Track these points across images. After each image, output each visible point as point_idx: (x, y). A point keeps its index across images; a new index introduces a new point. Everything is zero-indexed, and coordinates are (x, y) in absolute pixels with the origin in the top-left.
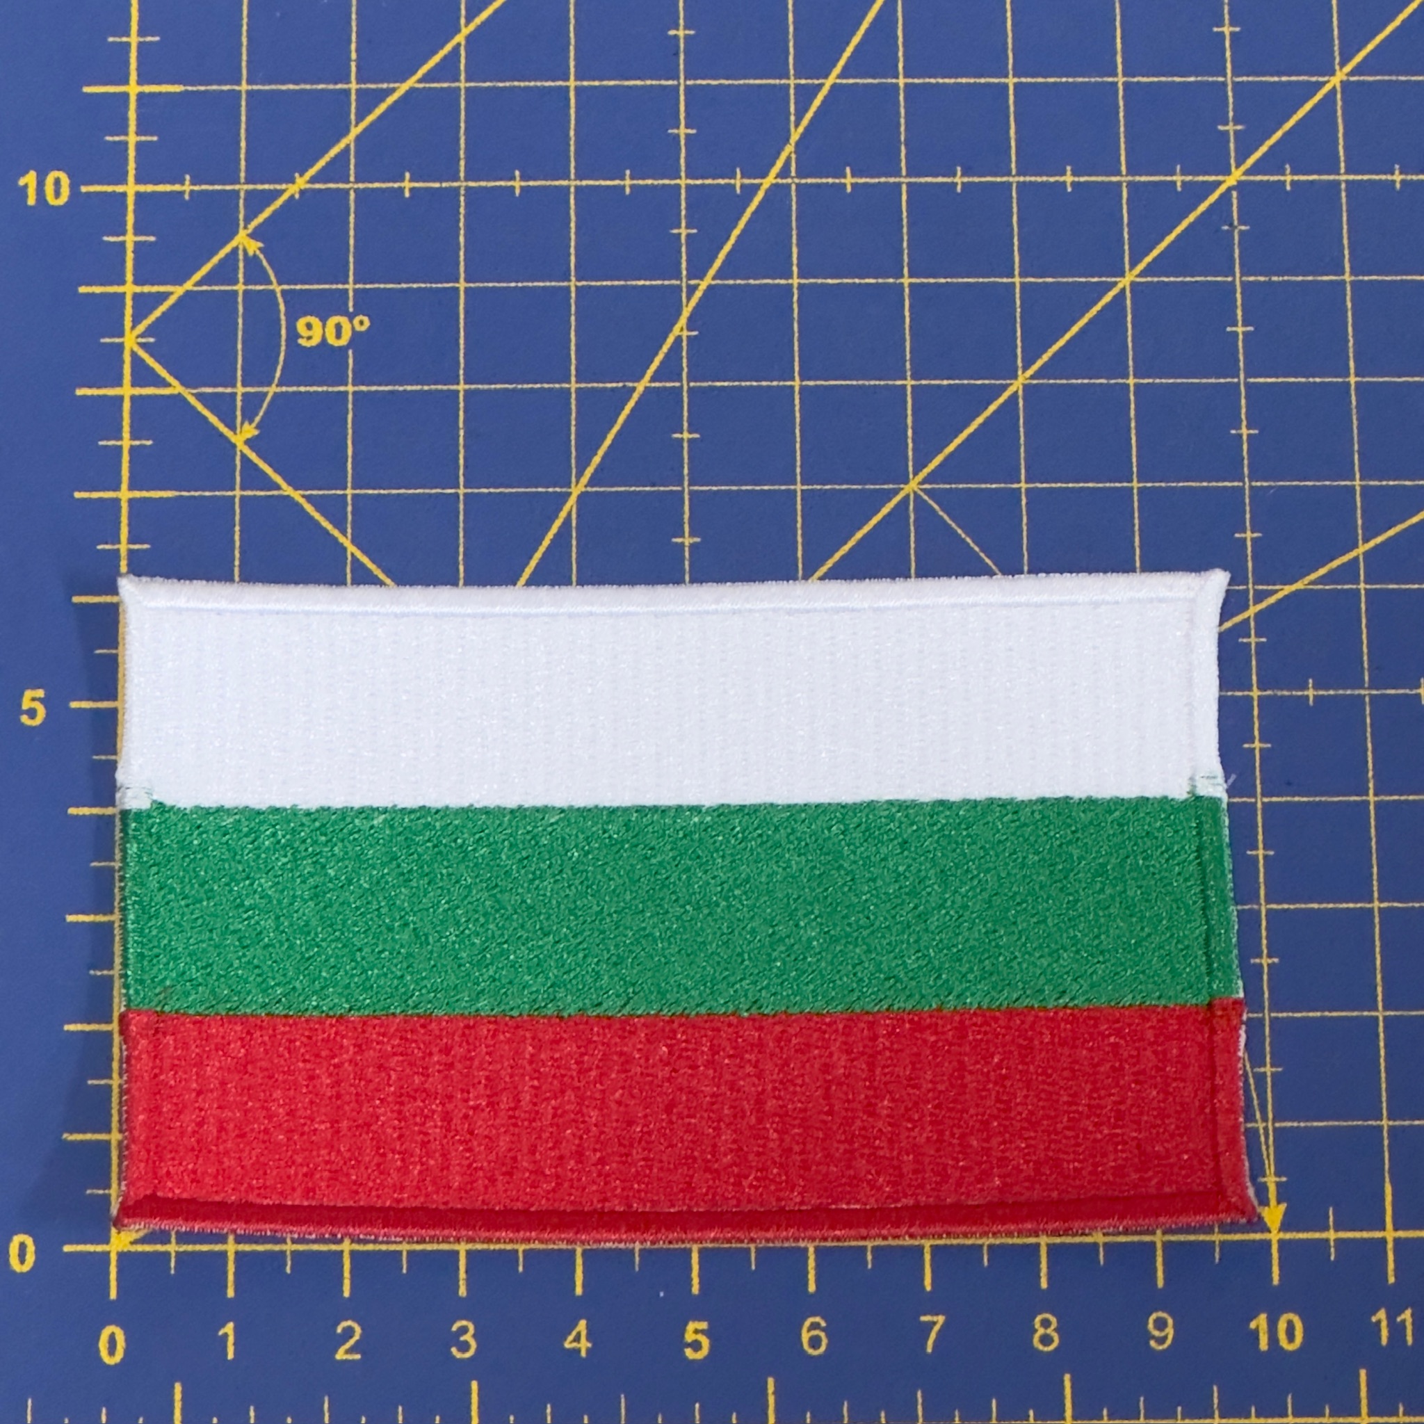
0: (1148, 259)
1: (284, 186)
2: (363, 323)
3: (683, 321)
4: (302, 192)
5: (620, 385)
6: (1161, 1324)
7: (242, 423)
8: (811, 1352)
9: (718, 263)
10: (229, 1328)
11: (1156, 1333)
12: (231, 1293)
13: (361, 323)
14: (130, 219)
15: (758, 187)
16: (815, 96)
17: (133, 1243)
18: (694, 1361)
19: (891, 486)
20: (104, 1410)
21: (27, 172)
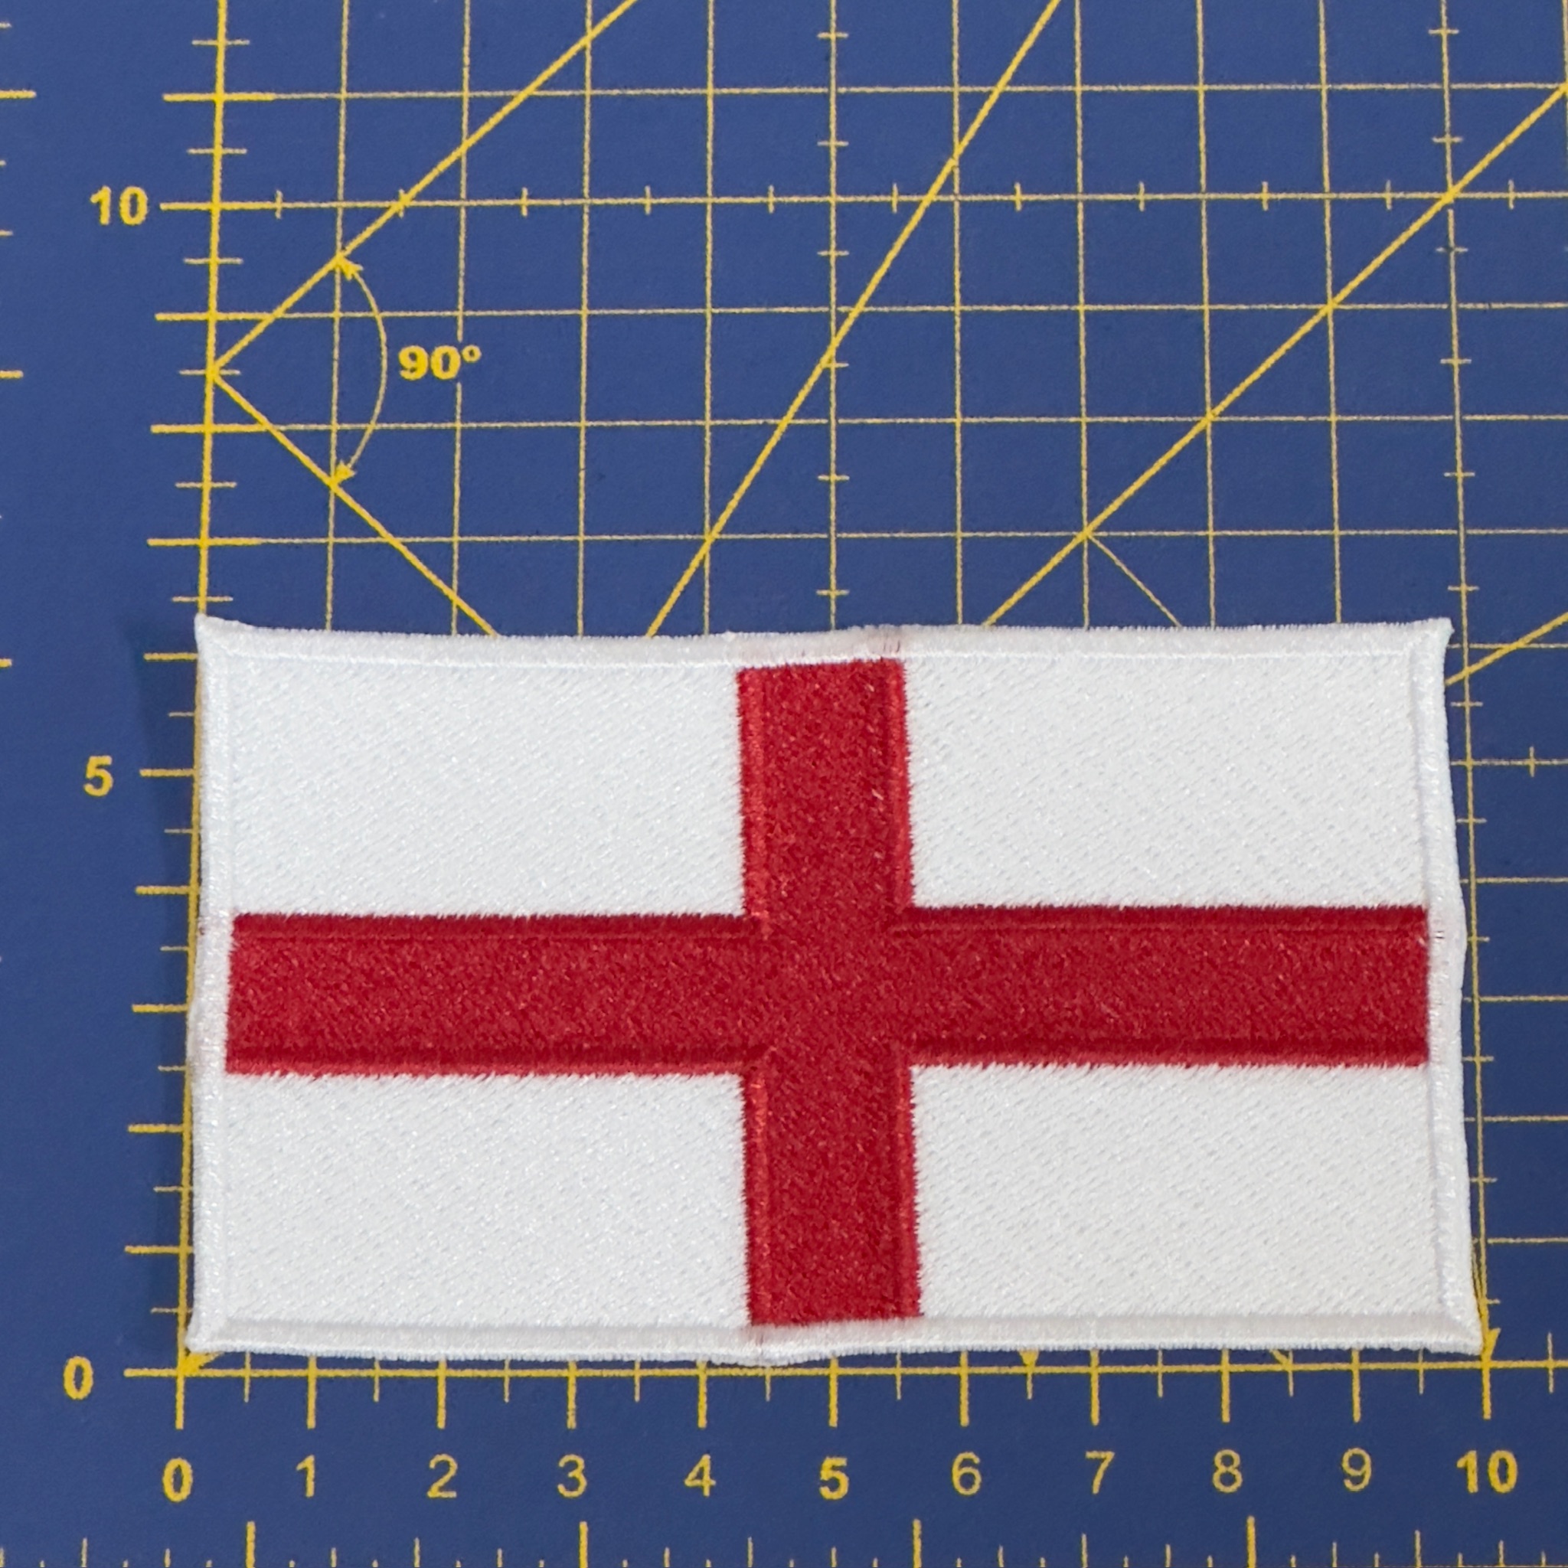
0: (1354, 284)
1: (386, 204)
2: (474, 353)
3: (831, 351)
4: (407, 210)
5: (761, 422)
6: (1356, 1462)
7: (337, 463)
8: (962, 1491)
9: (871, 288)
10: (309, 1463)
11: (1353, 1472)
12: (311, 1423)
13: (471, 353)
14: (215, 239)
15: (915, 206)
16: (981, 105)
17: (201, 1368)
18: (831, 1501)
19: (1063, 534)
20: (168, 1552)
21: (100, 188)
